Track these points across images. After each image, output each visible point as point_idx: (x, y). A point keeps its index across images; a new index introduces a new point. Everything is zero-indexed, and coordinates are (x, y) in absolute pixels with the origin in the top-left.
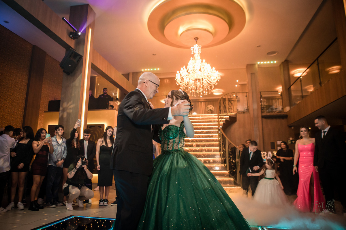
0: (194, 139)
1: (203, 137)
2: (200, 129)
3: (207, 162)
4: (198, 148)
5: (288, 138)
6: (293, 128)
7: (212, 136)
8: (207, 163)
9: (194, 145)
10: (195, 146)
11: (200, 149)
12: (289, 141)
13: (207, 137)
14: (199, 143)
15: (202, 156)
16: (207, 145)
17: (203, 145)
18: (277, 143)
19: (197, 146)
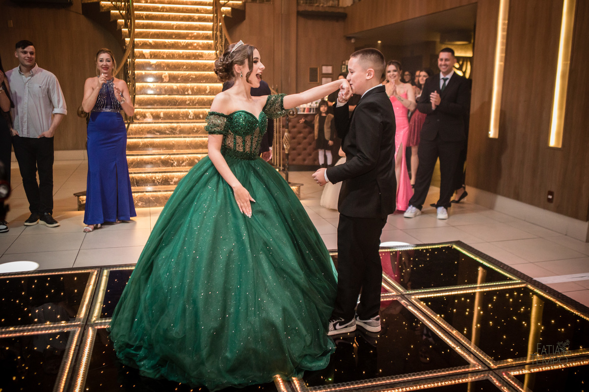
0: (163, 62)
1: (181, 57)
2: (170, 36)
3: (201, 116)
4: (175, 86)
5: (342, 62)
6: (353, 41)
7: (200, 56)
8: (200, 118)
9: (165, 77)
10: (168, 78)
11: (180, 86)
12: (343, 66)
13: (188, 57)
14: (175, 73)
15: (188, 102)
16: (194, 77)
17: (185, 76)
18: (321, 70)
19: (173, 79)
